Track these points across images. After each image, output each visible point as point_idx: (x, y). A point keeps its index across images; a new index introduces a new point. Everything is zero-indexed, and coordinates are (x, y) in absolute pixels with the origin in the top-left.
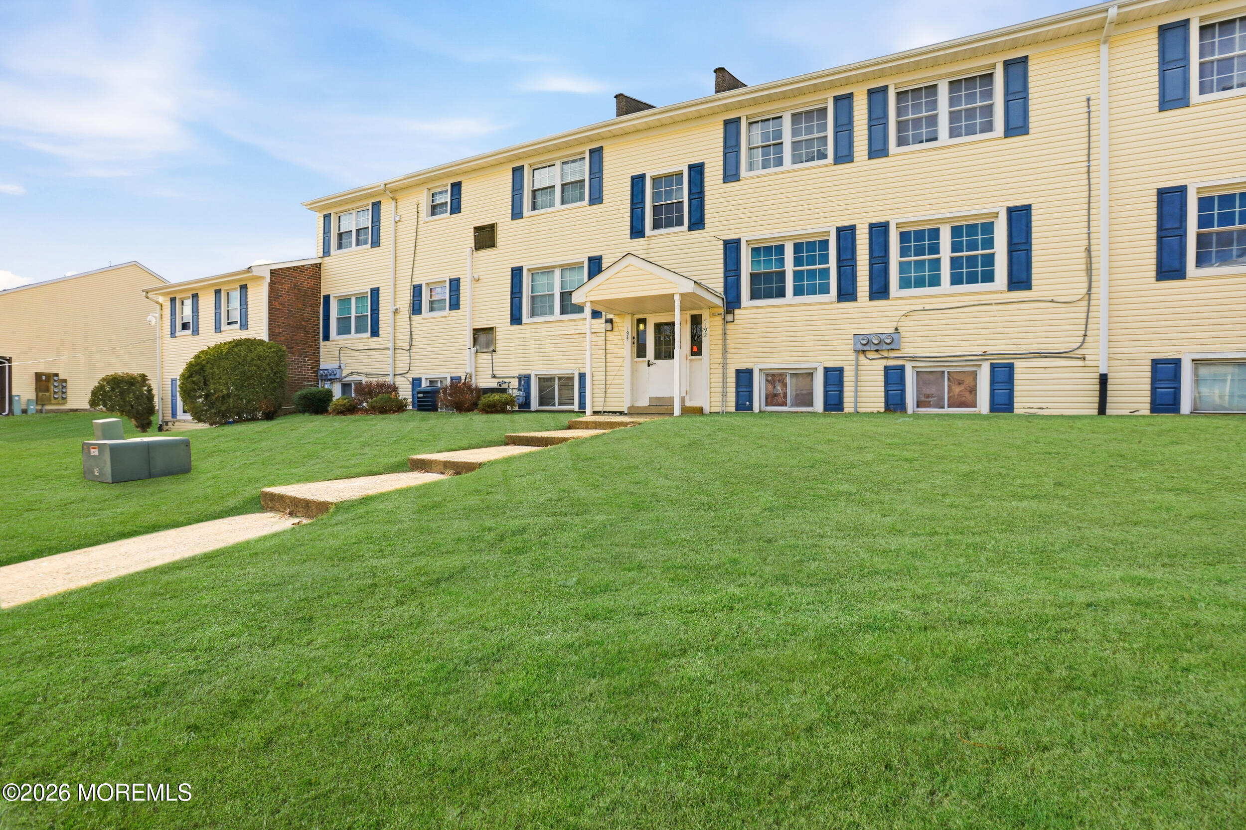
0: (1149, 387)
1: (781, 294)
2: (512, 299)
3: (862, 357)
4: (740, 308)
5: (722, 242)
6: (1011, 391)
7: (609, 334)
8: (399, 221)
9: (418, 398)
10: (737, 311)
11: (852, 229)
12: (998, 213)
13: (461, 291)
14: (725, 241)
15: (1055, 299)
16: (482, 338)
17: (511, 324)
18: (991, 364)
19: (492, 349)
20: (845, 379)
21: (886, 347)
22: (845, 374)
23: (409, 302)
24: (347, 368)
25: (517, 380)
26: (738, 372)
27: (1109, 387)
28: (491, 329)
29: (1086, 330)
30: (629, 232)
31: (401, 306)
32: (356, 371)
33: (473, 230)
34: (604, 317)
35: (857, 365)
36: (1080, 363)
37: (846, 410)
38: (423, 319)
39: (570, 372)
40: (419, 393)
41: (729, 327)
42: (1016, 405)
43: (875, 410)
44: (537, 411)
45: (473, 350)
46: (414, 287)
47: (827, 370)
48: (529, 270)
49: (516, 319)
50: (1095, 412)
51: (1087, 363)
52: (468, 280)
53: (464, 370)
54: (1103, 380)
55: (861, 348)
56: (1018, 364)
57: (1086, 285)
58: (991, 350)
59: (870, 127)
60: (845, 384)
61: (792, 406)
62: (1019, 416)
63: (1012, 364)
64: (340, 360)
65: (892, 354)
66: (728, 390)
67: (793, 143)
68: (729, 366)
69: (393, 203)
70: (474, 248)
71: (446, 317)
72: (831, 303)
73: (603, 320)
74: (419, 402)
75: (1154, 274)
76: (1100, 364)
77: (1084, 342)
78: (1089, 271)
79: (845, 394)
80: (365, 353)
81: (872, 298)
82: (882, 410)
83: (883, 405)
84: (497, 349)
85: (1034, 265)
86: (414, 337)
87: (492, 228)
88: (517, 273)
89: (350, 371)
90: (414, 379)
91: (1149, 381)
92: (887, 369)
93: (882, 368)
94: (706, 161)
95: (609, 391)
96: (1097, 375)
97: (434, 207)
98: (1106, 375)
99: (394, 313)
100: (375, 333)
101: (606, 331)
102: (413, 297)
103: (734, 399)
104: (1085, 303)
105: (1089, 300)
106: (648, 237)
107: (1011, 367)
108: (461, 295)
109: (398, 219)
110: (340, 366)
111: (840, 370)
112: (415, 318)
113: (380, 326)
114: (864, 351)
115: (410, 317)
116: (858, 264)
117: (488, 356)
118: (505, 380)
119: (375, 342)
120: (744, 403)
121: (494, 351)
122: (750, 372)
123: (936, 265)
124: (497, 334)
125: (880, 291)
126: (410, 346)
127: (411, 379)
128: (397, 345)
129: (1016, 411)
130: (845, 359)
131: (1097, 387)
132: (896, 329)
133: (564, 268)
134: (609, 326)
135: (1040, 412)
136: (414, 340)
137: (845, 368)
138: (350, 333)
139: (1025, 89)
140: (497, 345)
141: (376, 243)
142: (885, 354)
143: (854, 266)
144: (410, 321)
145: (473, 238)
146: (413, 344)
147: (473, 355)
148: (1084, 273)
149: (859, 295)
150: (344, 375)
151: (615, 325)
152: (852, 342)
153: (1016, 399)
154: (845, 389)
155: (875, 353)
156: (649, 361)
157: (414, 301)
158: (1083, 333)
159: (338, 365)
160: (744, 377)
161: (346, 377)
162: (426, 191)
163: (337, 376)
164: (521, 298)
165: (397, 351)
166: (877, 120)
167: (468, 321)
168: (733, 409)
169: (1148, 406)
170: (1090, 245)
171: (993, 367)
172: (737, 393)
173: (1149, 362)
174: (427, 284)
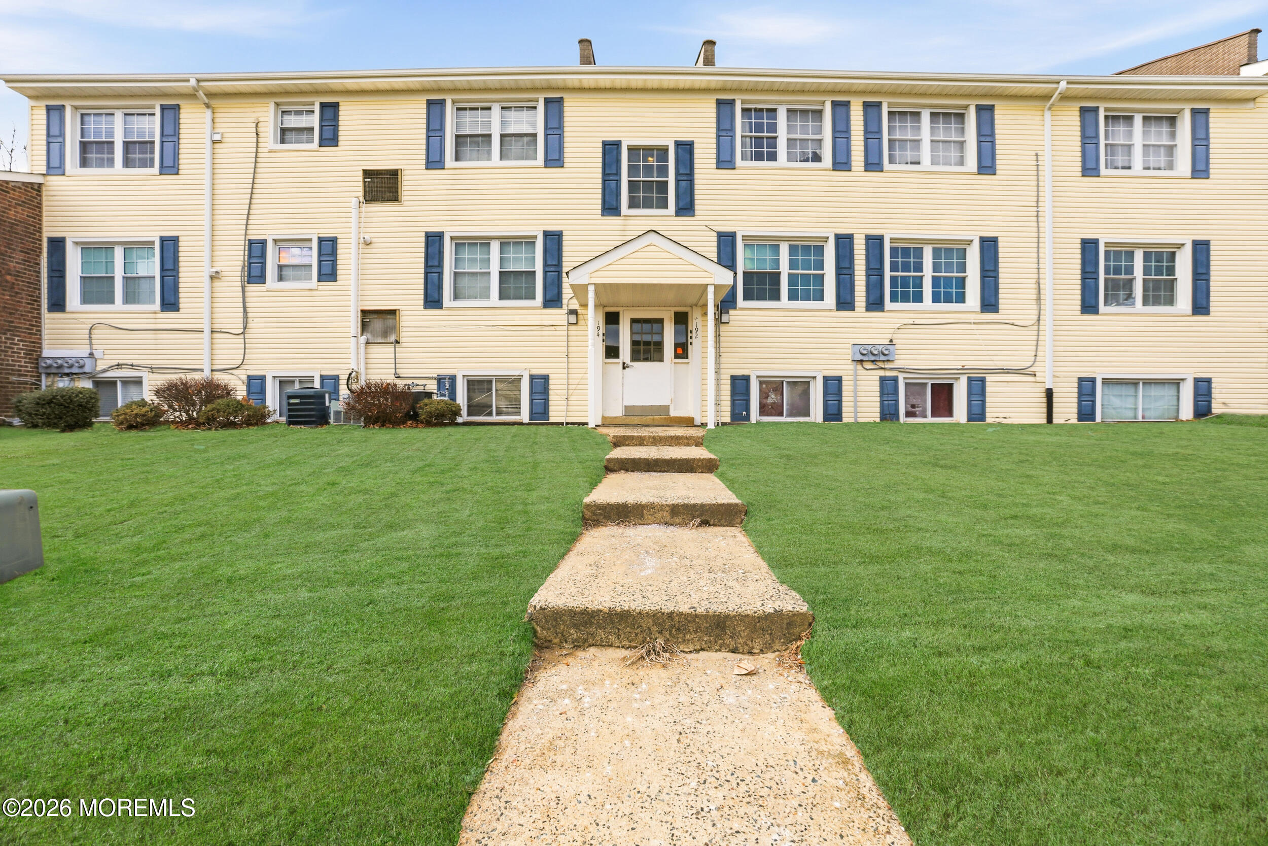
0: (1076, 400)
1: (776, 296)
2: (426, 274)
3: (859, 367)
4: (735, 308)
5: (715, 234)
6: (984, 402)
7: (572, 328)
8: (220, 142)
9: (289, 404)
10: (732, 312)
11: (850, 237)
12: (972, 241)
13: (339, 257)
14: (718, 233)
15: (1016, 323)
16: (377, 324)
17: (425, 308)
18: (969, 378)
19: (392, 338)
20: (844, 388)
21: (883, 358)
22: (844, 383)
23: (241, 263)
24: (106, 357)
25: (435, 382)
26: (734, 379)
27: (1055, 400)
28: (393, 312)
29: (1036, 351)
30: (600, 207)
31: (223, 269)
32: (130, 362)
33: (361, 173)
34: (565, 306)
35: (856, 375)
36: (1031, 379)
37: (845, 420)
38: (268, 291)
39: (517, 373)
40: (290, 397)
41: (723, 328)
42: (987, 415)
43: (871, 420)
44: (465, 424)
45: (363, 339)
46: (251, 243)
47: (826, 379)
48: (452, 238)
49: (433, 300)
50: (1044, 421)
51: (1038, 379)
52: (353, 241)
53: (347, 366)
54: (1049, 394)
55: (860, 357)
56: (989, 378)
57: (1036, 312)
58: (968, 365)
59: (866, 139)
60: (844, 393)
61: (789, 415)
62: (990, 425)
63: (985, 378)
64: (91, 344)
65: (888, 366)
66: (722, 398)
67: (788, 139)
68: (722, 371)
69: (208, 113)
70: (362, 199)
71: (311, 290)
72: (830, 311)
73: (564, 311)
74: (289, 410)
75: (1079, 308)
76: (1047, 380)
77: (1035, 361)
78: (1039, 299)
79: (844, 404)
80: (150, 335)
81: (868, 309)
82: (878, 420)
83: (878, 415)
84: (402, 340)
85: (1001, 291)
86: (249, 315)
87: (394, 175)
88: (433, 241)
89: (115, 363)
90: (250, 378)
91: (1076, 395)
92: (883, 380)
93: (878, 378)
94: (696, 141)
95: (571, 398)
96: (1043, 390)
97: (284, 131)
98: (1051, 390)
99: (212, 278)
100: (170, 303)
101: (570, 324)
102: (250, 256)
103: (729, 409)
104: (1036, 327)
105: (1039, 325)
106: (625, 216)
107: (983, 380)
108: (339, 262)
109: (217, 137)
110: (91, 354)
111: (839, 379)
112: (252, 289)
113: (181, 295)
114: (861, 361)
115: (243, 288)
116: (856, 273)
117: (390, 349)
118: (416, 382)
119: (169, 319)
120: (740, 413)
121: (397, 342)
122: (747, 379)
123: (919, 282)
124: (402, 318)
125: (875, 304)
126: (245, 328)
127: (244, 378)
128: (217, 327)
129: (989, 420)
130: (843, 367)
131: (1045, 400)
132: (891, 341)
133: (506, 243)
134: (573, 319)
135: (1005, 421)
136: (250, 320)
137: (844, 378)
138: (112, 301)
139: (992, 134)
140: (402, 334)
141: (170, 167)
142: (881, 365)
143: (852, 275)
144: (244, 292)
145: (361, 184)
146: (249, 325)
147: (362, 346)
148: (1034, 302)
149: (857, 304)
150: (99, 368)
151: (580, 317)
152: (850, 351)
153: (987, 410)
154: (844, 399)
155: (870, 363)
156: (624, 363)
157: (250, 264)
158: (1034, 353)
159: (89, 351)
160: (740, 385)
161: (104, 371)
162: (272, 106)
163: (87, 369)
164: (440, 274)
165: (216, 335)
166: (872, 133)
167: (352, 298)
168: (728, 420)
169: (1076, 416)
170: (1039, 279)
171: (970, 380)
172: (733, 401)
173: (1076, 380)
174: (275, 241)
